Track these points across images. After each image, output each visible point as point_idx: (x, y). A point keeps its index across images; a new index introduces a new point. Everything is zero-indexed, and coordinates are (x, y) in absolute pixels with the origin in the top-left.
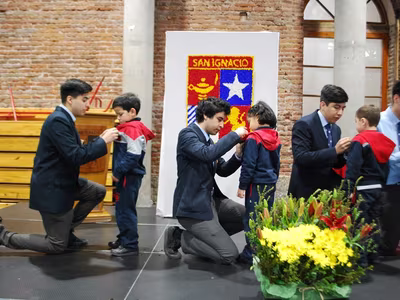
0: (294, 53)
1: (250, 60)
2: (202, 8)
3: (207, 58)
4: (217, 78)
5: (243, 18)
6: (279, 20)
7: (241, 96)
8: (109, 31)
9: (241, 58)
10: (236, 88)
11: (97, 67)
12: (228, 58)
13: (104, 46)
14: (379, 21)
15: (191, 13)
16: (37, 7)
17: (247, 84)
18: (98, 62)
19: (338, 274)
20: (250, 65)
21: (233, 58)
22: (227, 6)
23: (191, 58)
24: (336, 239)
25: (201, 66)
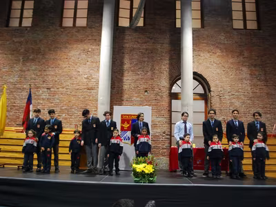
0: (166, 107)
2: (130, 89)
3: (127, 115)
5: (146, 93)
6: (160, 94)
8: (92, 98)
12: (134, 115)
13: (90, 104)
14: (203, 92)
15: (125, 91)
16: (63, 88)
22: (139, 88)
23: (122, 115)
24: (150, 167)
25: (125, 118)
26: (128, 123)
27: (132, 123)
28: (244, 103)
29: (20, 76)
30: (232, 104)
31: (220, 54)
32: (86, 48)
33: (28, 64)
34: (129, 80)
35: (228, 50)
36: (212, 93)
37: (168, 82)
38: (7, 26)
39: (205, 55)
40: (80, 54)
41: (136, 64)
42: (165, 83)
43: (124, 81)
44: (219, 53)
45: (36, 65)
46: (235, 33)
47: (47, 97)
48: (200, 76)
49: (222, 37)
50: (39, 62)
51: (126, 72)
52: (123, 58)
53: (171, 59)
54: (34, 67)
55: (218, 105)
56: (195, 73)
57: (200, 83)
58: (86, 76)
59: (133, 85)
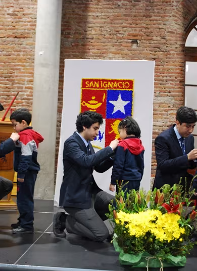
0: (176, 75)
1: (131, 82)
2: (101, 37)
3: (97, 81)
4: (104, 97)
5: (134, 46)
6: (164, 47)
7: (123, 111)
8: (24, 55)
9: (124, 81)
10: (119, 105)
11: (13, 84)
12: (113, 81)
13: (18, 67)
15: (92, 41)
17: (128, 102)
18: (13, 80)
20: (131, 87)
21: (118, 81)
22: (121, 36)
23: (84, 81)
24: (172, 221)
25: (92, 87)
26: (99, 99)
27: (108, 99)
34: (99, 18)
37: (180, 22)
43: (90, 19)
51: (94, 1)
58: (11, 11)
59: (107, 28)
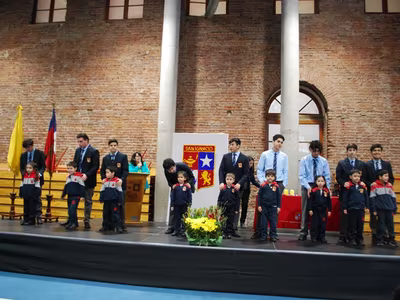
0: (259, 135)
1: (214, 147)
2: (205, 109)
3: (193, 146)
4: (197, 156)
5: (229, 115)
6: (250, 115)
7: (209, 165)
8: (151, 122)
9: (209, 146)
11: (143, 143)
12: (203, 146)
13: (147, 131)
14: (318, 113)
15: (199, 111)
16: (110, 108)
17: (212, 159)
18: (144, 140)
19: (213, 234)
20: (214, 150)
22: (219, 108)
23: (185, 146)
24: (212, 222)
25: (189, 150)
26: (194, 158)
27: (199, 158)
28: (380, 128)
29: (52, 93)
30: (361, 130)
31: (343, 53)
32: (142, 50)
33: (62, 76)
34: (203, 95)
35: (356, 47)
36: (330, 114)
37: (262, 97)
38: (33, 21)
39: (319, 56)
40: (133, 59)
41: (215, 72)
42: (258, 99)
43: (198, 96)
44: (341, 50)
45: (72, 76)
46: (368, 18)
47: (88, 121)
48: (313, 87)
49: (347, 26)
50: (77, 72)
51: (200, 83)
52: (195, 63)
53: (267, 63)
54: (69, 80)
55: (339, 132)
56: (302, 83)
57: (313, 98)
58: (142, 91)
59: (210, 102)
